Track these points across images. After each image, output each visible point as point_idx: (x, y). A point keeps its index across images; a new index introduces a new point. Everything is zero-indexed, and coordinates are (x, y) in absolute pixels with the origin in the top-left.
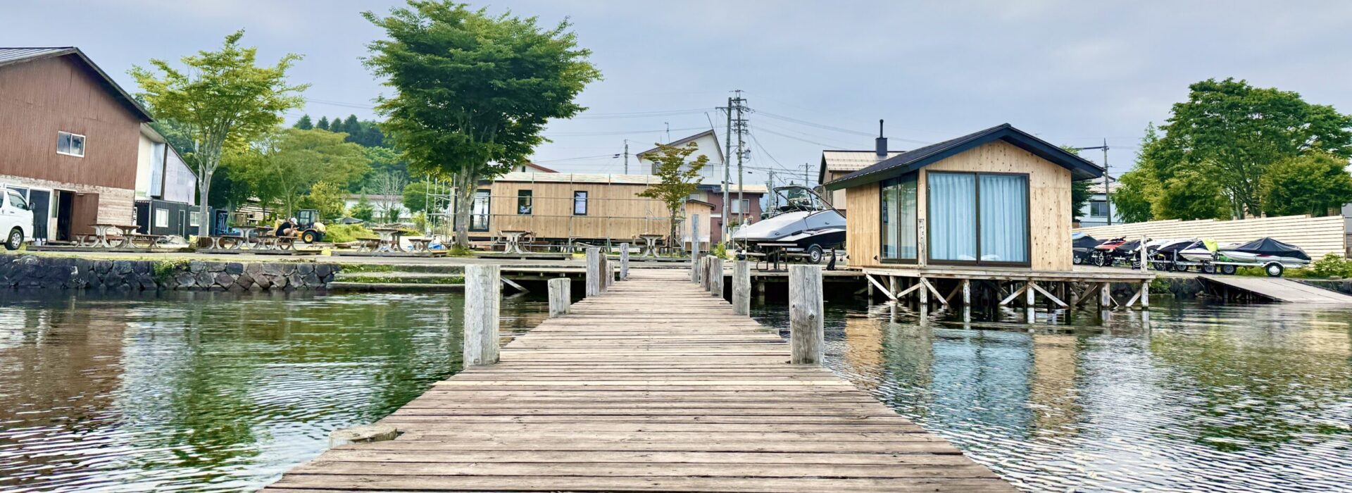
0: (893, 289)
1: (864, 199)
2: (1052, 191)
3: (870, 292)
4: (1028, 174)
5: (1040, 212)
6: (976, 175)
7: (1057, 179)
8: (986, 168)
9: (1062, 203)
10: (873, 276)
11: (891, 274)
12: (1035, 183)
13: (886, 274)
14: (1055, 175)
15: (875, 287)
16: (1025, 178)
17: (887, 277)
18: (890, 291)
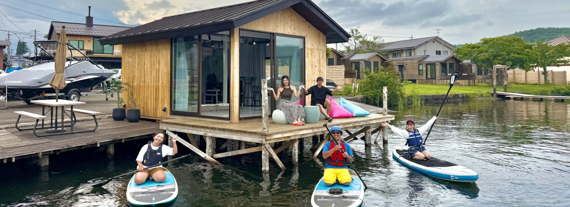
0: (209, 150)
2: (316, 51)
4: (305, 38)
7: (320, 43)
8: (280, 30)
9: (321, 61)
11: (205, 134)
12: (308, 45)
14: (318, 39)
18: (205, 152)
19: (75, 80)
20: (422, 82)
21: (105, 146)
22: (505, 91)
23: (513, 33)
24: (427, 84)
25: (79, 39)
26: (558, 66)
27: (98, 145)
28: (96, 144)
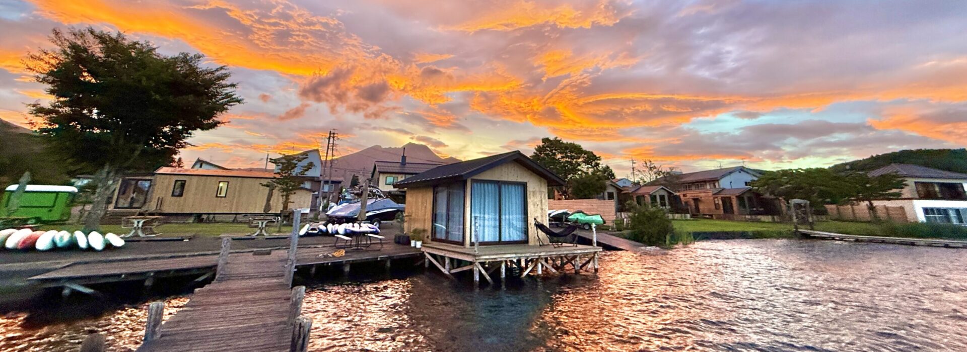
0: (447, 267)
1: (420, 195)
2: (538, 194)
3: (427, 265)
4: (526, 183)
5: (532, 206)
6: (499, 184)
7: (541, 186)
8: (505, 178)
9: (543, 201)
10: (429, 254)
11: (447, 255)
12: (530, 188)
13: (442, 254)
14: (539, 183)
15: (430, 262)
16: (524, 186)
17: (443, 258)
18: (445, 268)
19: (378, 212)
20: (719, 218)
21: (383, 261)
22: (812, 229)
23: (868, 156)
24: (724, 219)
25: (394, 176)
26: (889, 199)
27: (379, 259)
28: (377, 258)
